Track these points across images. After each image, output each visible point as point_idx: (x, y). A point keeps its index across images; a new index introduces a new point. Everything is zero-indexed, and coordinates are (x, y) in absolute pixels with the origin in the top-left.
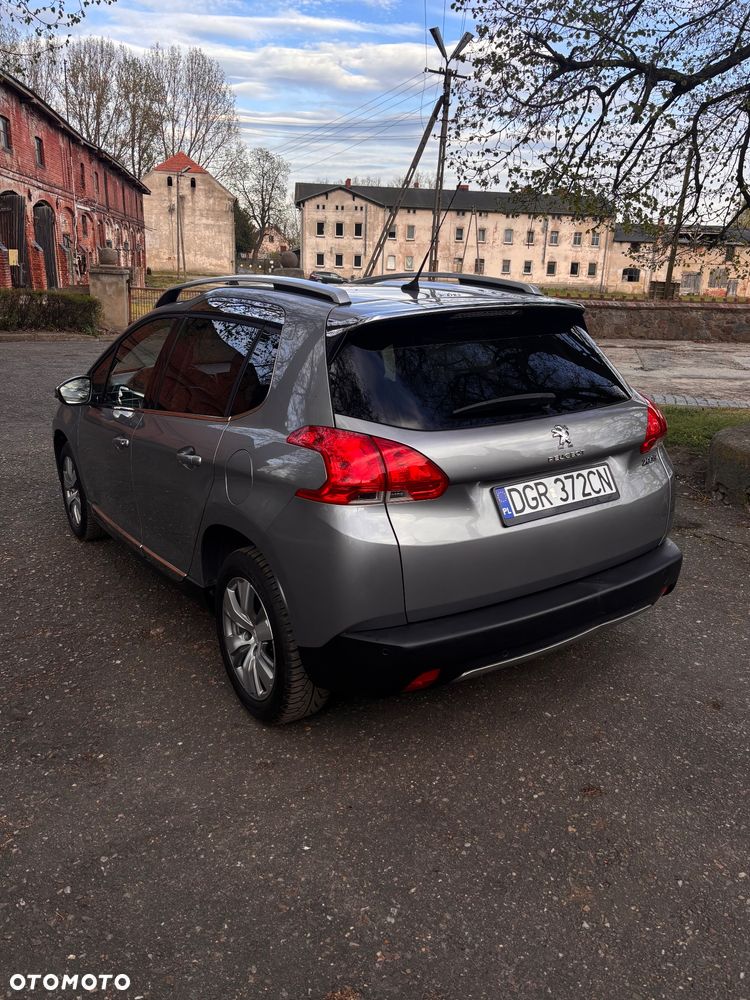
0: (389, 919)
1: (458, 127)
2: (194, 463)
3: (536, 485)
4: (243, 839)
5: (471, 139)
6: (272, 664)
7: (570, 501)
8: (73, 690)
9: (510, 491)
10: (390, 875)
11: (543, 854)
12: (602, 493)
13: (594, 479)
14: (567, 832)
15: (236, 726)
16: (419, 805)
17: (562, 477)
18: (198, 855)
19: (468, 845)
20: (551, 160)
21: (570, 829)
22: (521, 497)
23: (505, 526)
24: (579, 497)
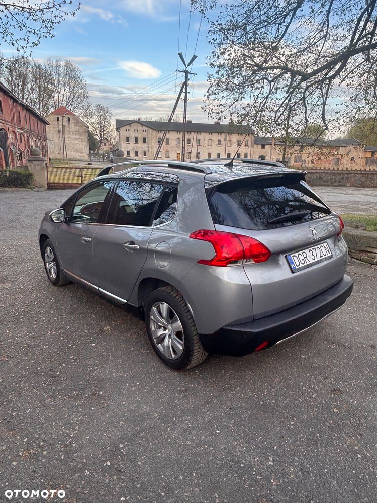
0: (270, 463)
2: (135, 249)
3: (302, 253)
4: (186, 430)
6: (182, 342)
7: (316, 260)
8: (75, 360)
9: (293, 256)
10: (262, 442)
11: (328, 424)
12: (327, 256)
13: (323, 249)
14: (334, 413)
15: (162, 372)
16: (262, 405)
17: (311, 249)
18: (167, 440)
19: (292, 423)
21: (335, 410)
22: (298, 259)
23: (293, 273)
24: (319, 258)
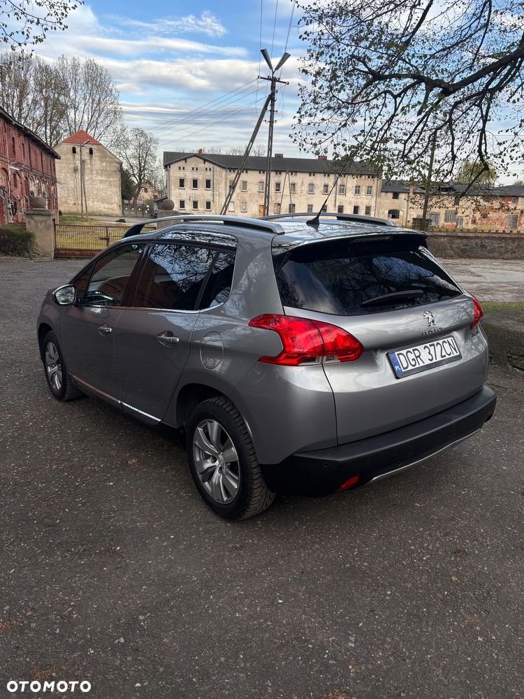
0: (350, 644)
1: (301, 117)
2: (174, 343)
3: (414, 350)
4: (235, 598)
5: (309, 124)
6: (237, 478)
7: (434, 361)
8: (84, 504)
9: (398, 355)
10: (342, 616)
11: (440, 595)
12: (452, 355)
13: (446, 345)
14: (451, 581)
15: (208, 523)
16: (348, 568)
17: (428, 345)
18: (207, 611)
19: (389, 593)
20: (361, 139)
21: (453, 578)
22: (405, 358)
23: (397, 378)
24: (439, 359)
